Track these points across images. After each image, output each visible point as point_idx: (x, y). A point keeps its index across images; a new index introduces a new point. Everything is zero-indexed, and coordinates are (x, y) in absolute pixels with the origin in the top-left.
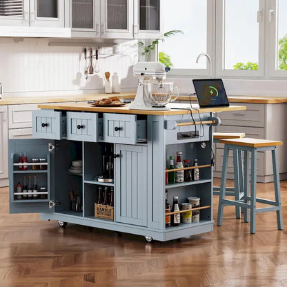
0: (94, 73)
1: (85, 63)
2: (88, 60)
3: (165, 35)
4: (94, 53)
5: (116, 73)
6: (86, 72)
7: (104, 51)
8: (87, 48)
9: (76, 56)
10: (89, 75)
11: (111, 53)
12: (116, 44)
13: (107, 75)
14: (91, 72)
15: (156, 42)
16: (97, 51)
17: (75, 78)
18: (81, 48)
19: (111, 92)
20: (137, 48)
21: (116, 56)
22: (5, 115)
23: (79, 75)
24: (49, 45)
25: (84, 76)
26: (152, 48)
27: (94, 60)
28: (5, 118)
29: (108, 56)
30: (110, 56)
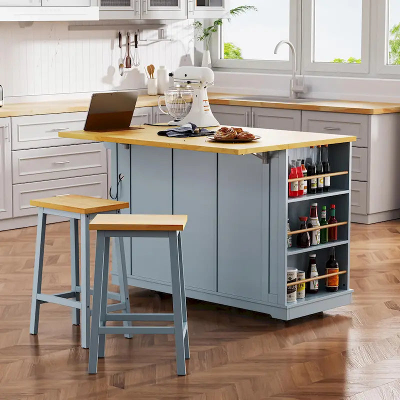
0: (133, 67)
1: (119, 54)
2: (124, 48)
3: (232, 12)
4: (132, 38)
5: (162, 67)
6: (121, 66)
7: (147, 36)
8: (122, 32)
9: (107, 44)
10: (125, 70)
11: (156, 38)
12: (163, 25)
13: (151, 70)
14: (129, 65)
15: (219, 22)
16: (136, 36)
17: (106, 74)
18: (114, 33)
19: (156, 93)
20: (192, 31)
21: (163, 43)
22: (7, 131)
23: (111, 70)
24: (69, 30)
25: (118, 71)
26: (213, 30)
27: (132, 48)
28: (7, 135)
29: (152, 43)
30: (154, 42)
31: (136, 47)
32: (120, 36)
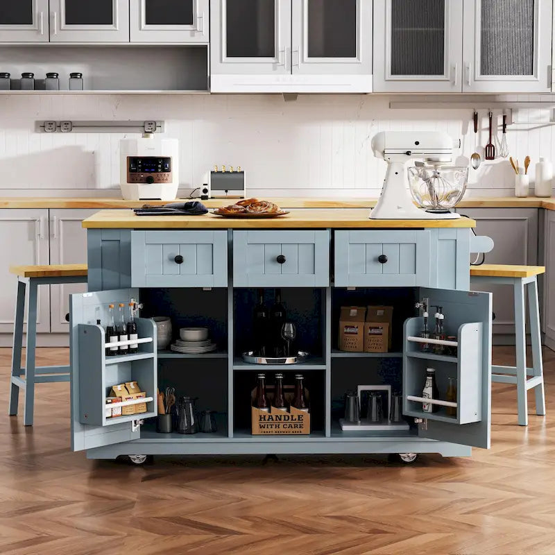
1: (475, 141)
2: (486, 134)
5: (541, 160)
6: (474, 156)
8: (479, 112)
9: (456, 127)
11: (548, 120)
14: (491, 156)
29: (538, 127)
30: (541, 127)
31: (504, 132)
32: (475, 118)
